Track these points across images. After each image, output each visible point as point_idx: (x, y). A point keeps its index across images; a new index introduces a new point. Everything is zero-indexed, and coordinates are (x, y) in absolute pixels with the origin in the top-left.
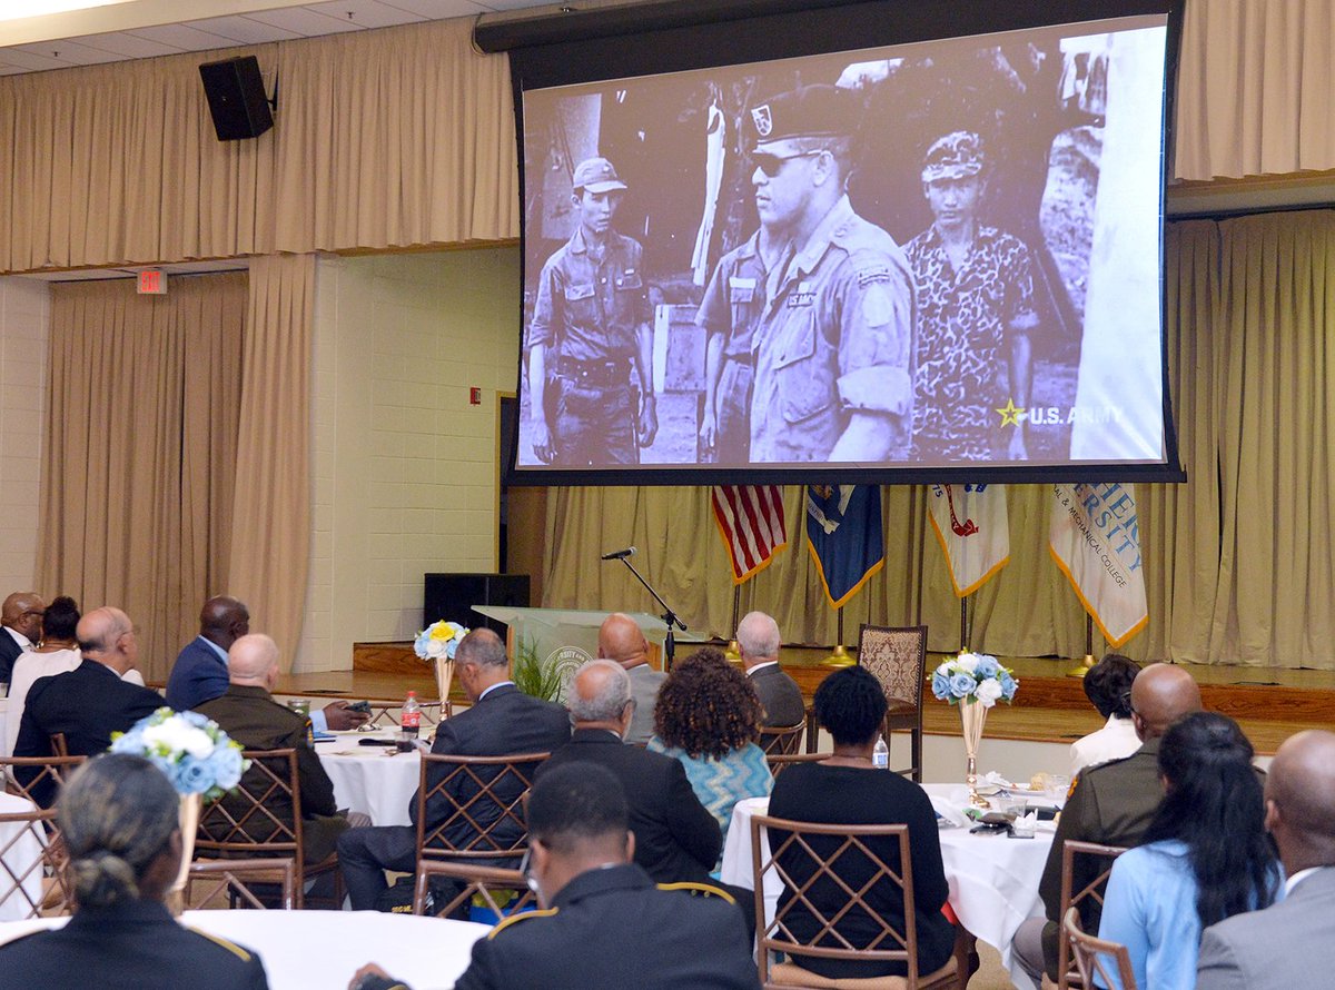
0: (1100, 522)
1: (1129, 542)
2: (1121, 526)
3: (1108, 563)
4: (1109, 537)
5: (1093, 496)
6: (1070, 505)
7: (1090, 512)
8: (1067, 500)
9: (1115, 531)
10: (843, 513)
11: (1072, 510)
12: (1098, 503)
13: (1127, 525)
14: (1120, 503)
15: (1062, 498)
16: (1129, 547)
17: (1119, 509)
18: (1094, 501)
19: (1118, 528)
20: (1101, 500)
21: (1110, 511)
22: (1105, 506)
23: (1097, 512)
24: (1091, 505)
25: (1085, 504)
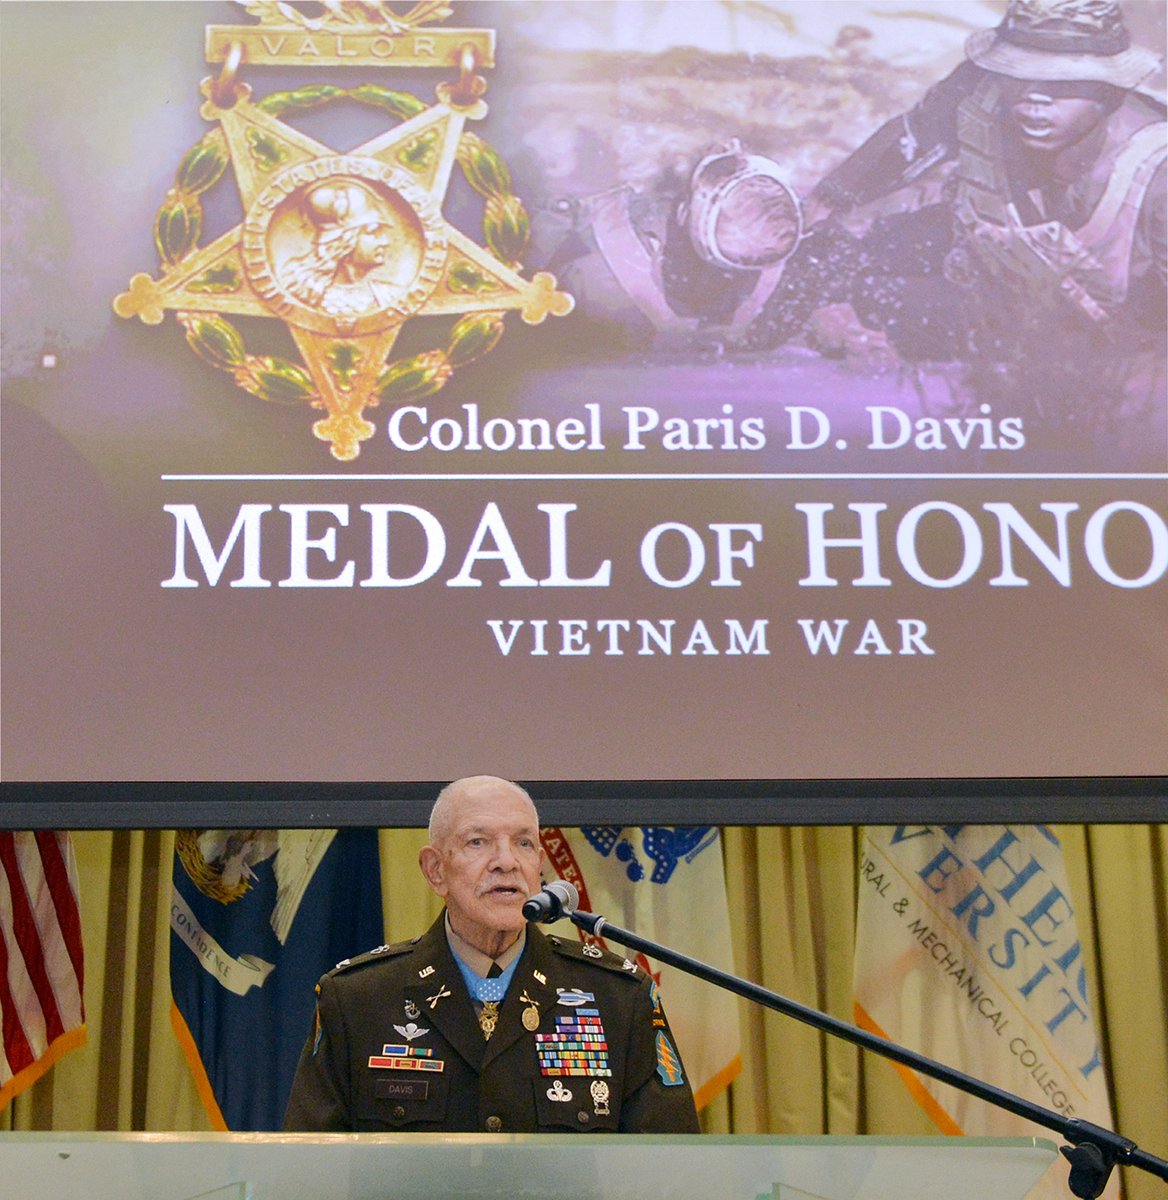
0: (1001, 955)
1: (1072, 1006)
2: (1053, 967)
3: (1030, 1059)
4: (1027, 990)
5: (979, 891)
6: (911, 914)
7: (973, 928)
8: (904, 903)
9: (1039, 978)
10: (282, 937)
11: (917, 928)
12: (990, 909)
13: (1065, 962)
14: (1044, 907)
15: (893, 895)
16: (1075, 1016)
17: (1042, 925)
18: (981, 903)
19: (1045, 971)
20: (999, 901)
21: (1022, 927)
22: (1009, 914)
23: (992, 931)
24: (977, 913)
25: (959, 910)
